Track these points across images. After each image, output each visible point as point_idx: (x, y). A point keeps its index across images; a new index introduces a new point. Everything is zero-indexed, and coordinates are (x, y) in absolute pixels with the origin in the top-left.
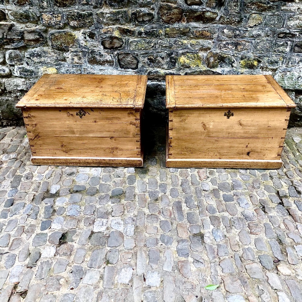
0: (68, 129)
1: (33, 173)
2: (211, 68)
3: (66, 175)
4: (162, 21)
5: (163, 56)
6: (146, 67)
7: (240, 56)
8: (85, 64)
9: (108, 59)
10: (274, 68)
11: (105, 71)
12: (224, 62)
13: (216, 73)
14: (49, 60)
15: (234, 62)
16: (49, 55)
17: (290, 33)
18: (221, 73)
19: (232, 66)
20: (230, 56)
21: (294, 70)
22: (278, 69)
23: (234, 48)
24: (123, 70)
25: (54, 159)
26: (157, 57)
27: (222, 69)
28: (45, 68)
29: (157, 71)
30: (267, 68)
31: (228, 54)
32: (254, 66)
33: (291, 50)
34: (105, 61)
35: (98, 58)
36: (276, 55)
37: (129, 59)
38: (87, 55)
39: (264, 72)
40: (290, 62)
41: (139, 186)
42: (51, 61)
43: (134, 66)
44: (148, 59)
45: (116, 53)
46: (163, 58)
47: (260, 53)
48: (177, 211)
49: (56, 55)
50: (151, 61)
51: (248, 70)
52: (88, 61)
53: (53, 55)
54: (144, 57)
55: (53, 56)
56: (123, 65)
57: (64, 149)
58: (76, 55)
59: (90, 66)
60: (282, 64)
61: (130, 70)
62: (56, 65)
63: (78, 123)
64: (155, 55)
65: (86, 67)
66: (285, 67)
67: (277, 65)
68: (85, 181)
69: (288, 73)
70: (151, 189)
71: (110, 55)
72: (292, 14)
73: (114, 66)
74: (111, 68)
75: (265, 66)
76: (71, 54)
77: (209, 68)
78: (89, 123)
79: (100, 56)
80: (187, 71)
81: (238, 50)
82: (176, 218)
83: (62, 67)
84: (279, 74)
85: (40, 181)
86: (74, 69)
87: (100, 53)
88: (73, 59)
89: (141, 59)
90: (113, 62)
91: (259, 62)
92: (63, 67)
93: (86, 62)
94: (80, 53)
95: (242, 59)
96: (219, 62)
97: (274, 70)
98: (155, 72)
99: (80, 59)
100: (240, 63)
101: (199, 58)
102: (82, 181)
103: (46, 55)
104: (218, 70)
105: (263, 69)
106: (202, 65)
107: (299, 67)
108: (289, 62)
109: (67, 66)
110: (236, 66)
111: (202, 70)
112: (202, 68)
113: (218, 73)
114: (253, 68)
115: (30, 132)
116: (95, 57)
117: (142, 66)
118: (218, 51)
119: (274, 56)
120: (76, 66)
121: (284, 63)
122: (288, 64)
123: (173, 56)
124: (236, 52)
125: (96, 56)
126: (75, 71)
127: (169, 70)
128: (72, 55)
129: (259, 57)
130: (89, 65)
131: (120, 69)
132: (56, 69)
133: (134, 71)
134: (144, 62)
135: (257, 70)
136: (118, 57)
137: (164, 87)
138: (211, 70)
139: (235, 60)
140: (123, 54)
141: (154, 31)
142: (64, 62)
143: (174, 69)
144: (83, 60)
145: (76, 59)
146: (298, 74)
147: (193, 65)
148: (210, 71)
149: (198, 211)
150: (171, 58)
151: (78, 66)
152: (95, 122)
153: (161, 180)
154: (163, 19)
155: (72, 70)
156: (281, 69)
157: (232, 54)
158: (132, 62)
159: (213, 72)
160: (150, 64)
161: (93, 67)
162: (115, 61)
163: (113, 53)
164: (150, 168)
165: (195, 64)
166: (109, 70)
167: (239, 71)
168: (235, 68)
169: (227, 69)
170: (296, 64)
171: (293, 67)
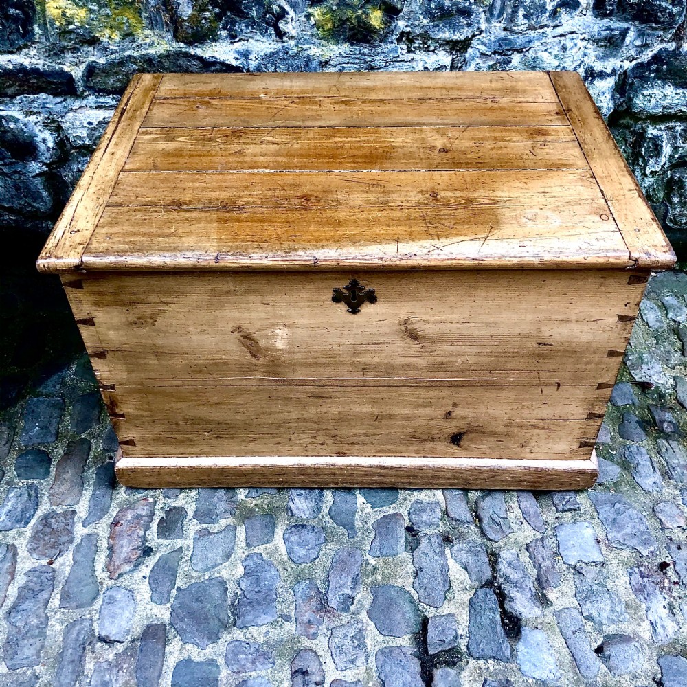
2: (190, 43)
10: (458, 36)
12: (243, 15)
13: (214, 63)
15: (282, 14)
18: (235, 63)
19: (280, 35)
21: (537, 43)
22: (474, 42)
27: (238, 46)
30: (425, 37)
32: (370, 30)
39: (419, 56)
40: (521, 12)
51: (345, 47)
60: (488, 21)
66: (503, 34)
67: (469, 25)
75: (419, 31)
77: (182, 45)
80: (91, 59)
84: (478, 61)
91: (391, 11)
96: (218, 17)
97: (458, 47)
100: (308, 16)
104: (222, 51)
105: (411, 41)
106: (147, 32)
107: (559, 30)
108: (515, 12)
110: (294, 33)
111: (152, 51)
112: (151, 45)
113: (223, 64)
114: (368, 42)
121: (496, 12)
122: (512, 19)
127: (12, 53)
135: (387, 47)
137: (12, 125)
138: (192, 51)
139: (287, 8)
143: (32, 52)
146: (556, 63)
147: (107, 32)
148: (187, 55)
156: (486, 41)
159: (201, 59)
165: (119, 28)
167: (312, 52)
168: (292, 42)
169: (260, 46)
170: (545, 19)
171: (533, 34)
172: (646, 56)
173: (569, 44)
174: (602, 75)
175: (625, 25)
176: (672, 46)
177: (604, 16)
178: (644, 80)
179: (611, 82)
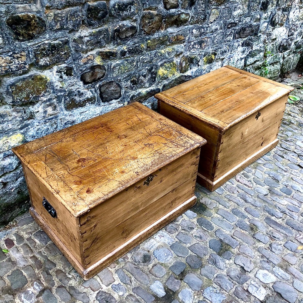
0: (133, 208)
1: (100, 290)
2: (183, 73)
3: (142, 264)
4: (144, 33)
5: (145, 74)
6: (128, 92)
7: (203, 53)
8: (62, 112)
9: (89, 97)
10: (223, 57)
11: (86, 112)
12: (193, 63)
13: (187, 76)
14: (10, 125)
15: (199, 61)
16: (10, 118)
17: (234, 23)
18: (190, 75)
19: (198, 65)
20: (196, 55)
21: (234, 55)
22: (225, 58)
23: (199, 47)
24: (106, 103)
25: (114, 255)
26: (139, 77)
27: (191, 71)
28: (5, 138)
29: (140, 93)
30: (219, 59)
31: (195, 55)
32: (212, 60)
33: (233, 38)
34: (86, 101)
35: (77, 99)
36: (225, 45)
37: (112, 88)
38: (63, 100)
41: (220, 225)
42: (13, 126)
43: (117, 96)
44: (131, 82)
45: (98, 86)
46: (145, 76)
47: (216, 47)
48: (279, 227)
49: (20, 114)
50: (134, 82)
51: (208, 65)
52: (65, 108)
53: (16, 115)
54: (127, 81)
55: (16, 117)
56: (107, 98)
57: (124, 235)
58: (50, 105)
59: (68, 112)
60: (228, 52)
61: (114, 101)
62: (21, 129)
63: (144, 193)
64: (137, 75)
65: (63, 117)
66: (230, 54)
67: (226, 54)
68: (171, 256)
69: (231, 59)
70: (233, 221)
71: (91, 91)
72: (236, 4)
73: (96, 103)
74: (92, 106)
76: (42, 105)
77: (182, 74)
78: (155, 187)
79: (80, 95)
80: (165, 83)
81: (202, 48)
82: (287, 234)
83: (29, 128)
84: (226, 61)
85: (127, 294)
86: (47, 124)
87: (79, 92)
88: (45, 112)
89: (123, 84)
90: (94, 98)
91: (215, 54)
92: (32, 127)
93: (62, 110)
94: (55, 100)
95: (204, 56)
96: (189, 65)
97: (223, 60)
98: (138, 94)
99: (55, 108)
100: (203, 60)
101: (174, 66)
102: (168, 259)
103: (5, 120)
104: (189, 73)
106: (176, 73)
107: (238, 51)
108: (232, 49)
109: (38, 124)
110: (200, 64)
111: (176, 77)
112: (177, 75)
114: (212, 63)
115: (87, 240)
116: (73, 99)
117: (125, 92)
118: (188, 53)
119: (224, 46)
120: (49, 119)
122: (231, 51)
123: (153, 70)
124: (201, 50)
125: (74, 97)
126: (49, 127)
127: (150, 87)
128: (44, 107)
129: (215, 51)
130: (66, 112)
131: (102, 104)
132: (22, 133)
133: (118, 100)
134: (126, 86)
135: (214, 63)
136: (100, 90)
139: (200, 59)
140: (105, 84)
141: (137, 46)
142: (31, 120)
143: (154, 85)
144: (58, 108)
145: (50, 110)
146: (237, 58)
147: (170, 75)
148: (183, 76)
149: (288, 216)
150: (152, 73)
151: (52, 118)
152: (161, 181)
153: (227, 208)
154: (145, 31)
155: (45, 128)
156: (227, 57)
157: (198, 54)
158: (116, 90)
159: (185, 76)
160: (133, 87)
161: (72, 114)
162: (97, 96)
163: (94, 87)
164: (201, 201)
165: (172, 73)
166: (91, 109)
167: (203, 68)
168: (200, 67)
169: (195, 69)
170: (236, 50)
171: (234, 53)
172: (248, 53)
173: (239, 54)
174: (243, 59)
175: (245, 48)
176: (251, 50)
177: (243, 47)
178: (248, 58)
179: (244, 59)
